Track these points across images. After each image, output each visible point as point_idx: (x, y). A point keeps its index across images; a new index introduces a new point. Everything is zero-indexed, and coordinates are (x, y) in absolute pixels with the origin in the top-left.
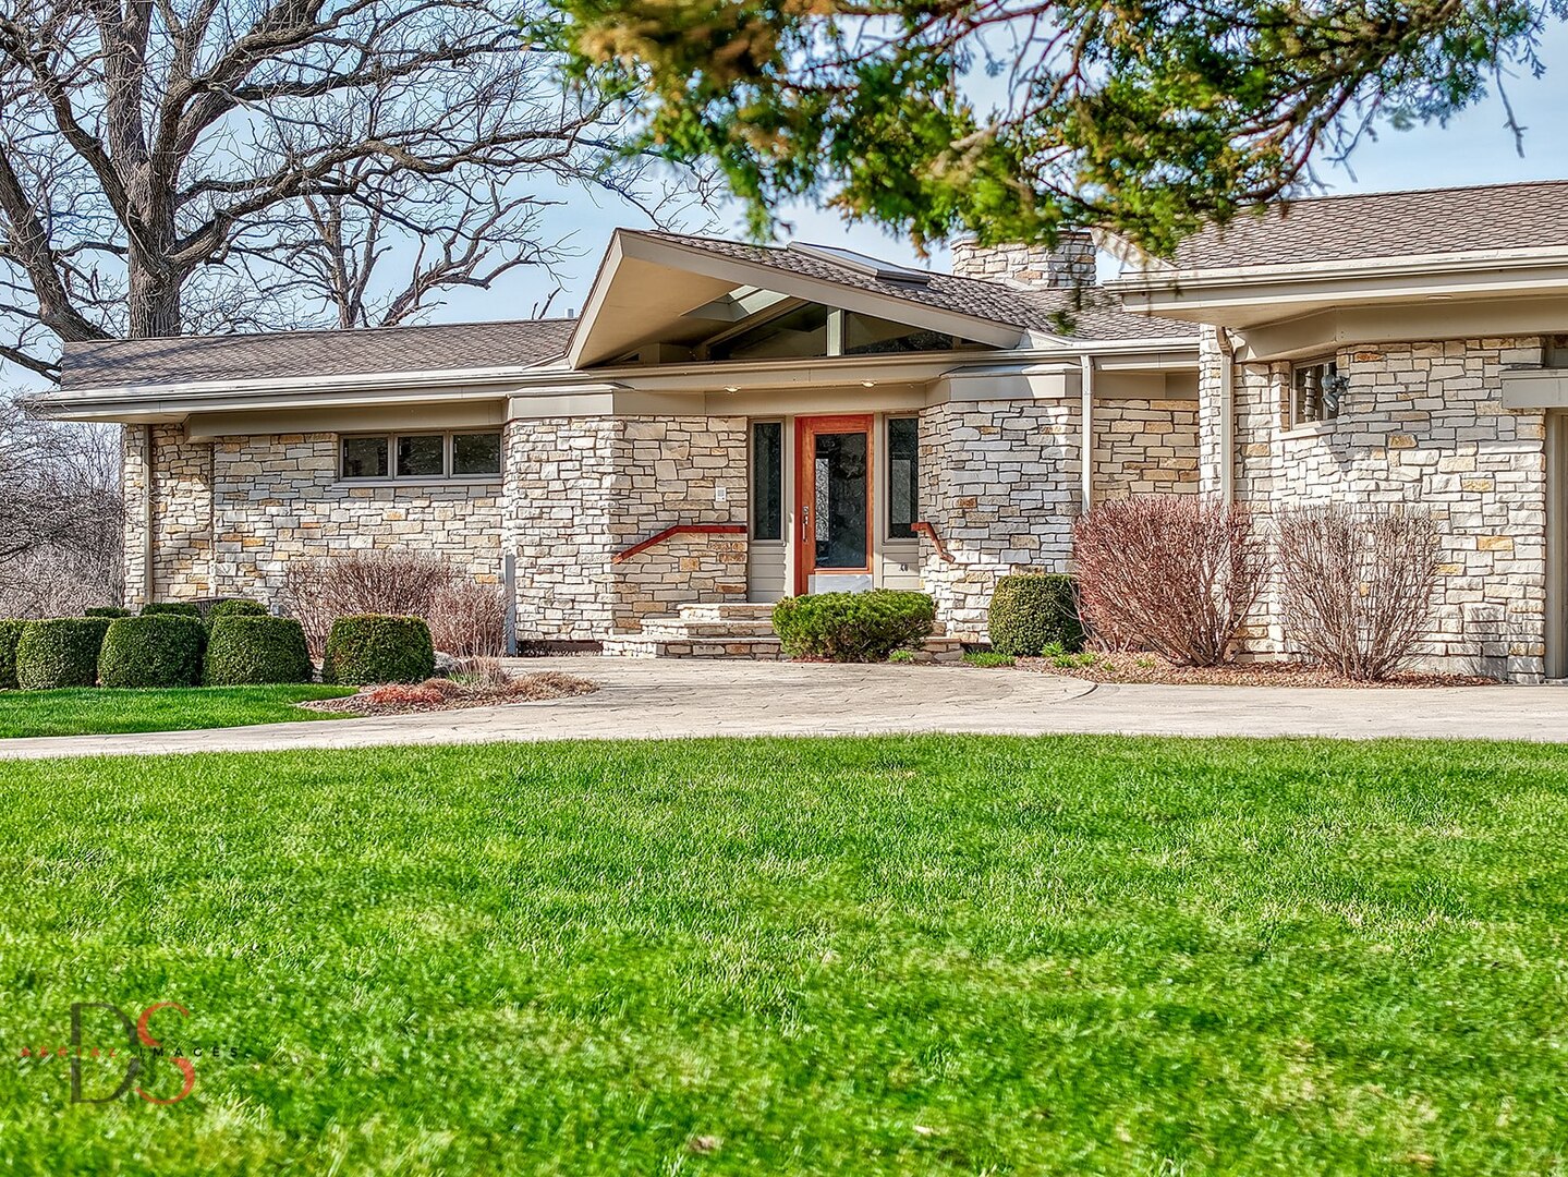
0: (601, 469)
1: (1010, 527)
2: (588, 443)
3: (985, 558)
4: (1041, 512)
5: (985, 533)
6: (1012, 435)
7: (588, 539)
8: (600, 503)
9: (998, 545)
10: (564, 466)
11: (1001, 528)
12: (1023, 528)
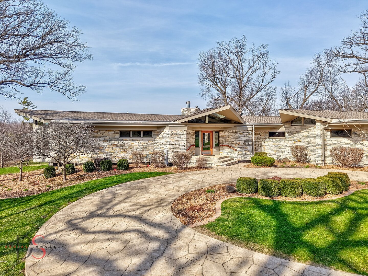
0: (184, 138)
1: (245, 146)
2: (182, 134)
3: (241, 150)
4: (248, 144)
5: (241, 147)
6: (245, 135)
7: (182, 147)
8: (184, 143)
9: (243, 148)
10: (178, 137)
11: (243, 146)
12: (246, 146)
